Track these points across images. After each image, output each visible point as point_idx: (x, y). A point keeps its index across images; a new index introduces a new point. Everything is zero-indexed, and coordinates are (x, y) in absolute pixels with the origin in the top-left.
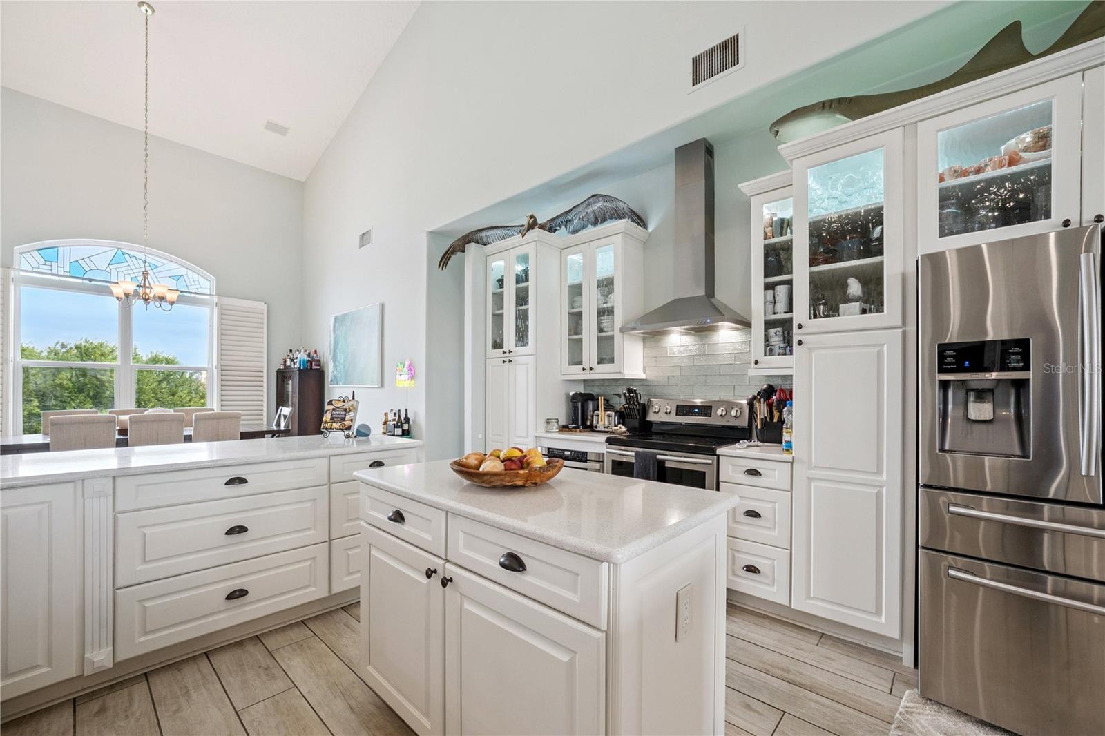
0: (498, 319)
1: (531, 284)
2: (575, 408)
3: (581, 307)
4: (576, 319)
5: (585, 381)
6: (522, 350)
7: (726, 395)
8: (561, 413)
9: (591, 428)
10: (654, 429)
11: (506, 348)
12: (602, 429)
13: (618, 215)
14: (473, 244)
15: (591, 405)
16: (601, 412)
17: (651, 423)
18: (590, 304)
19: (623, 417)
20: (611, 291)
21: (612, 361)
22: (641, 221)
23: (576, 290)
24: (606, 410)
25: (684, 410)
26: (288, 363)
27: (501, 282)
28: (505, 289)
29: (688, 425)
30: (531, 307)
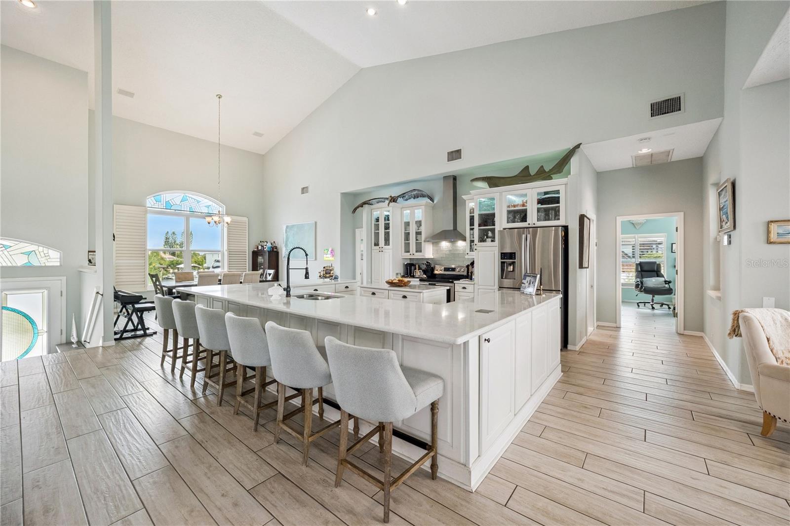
0: (377, 235)
1: (391, 222)
2: (407, 269)
3: (409, 230)
4: (407, 236)
5: (410, 259)
6: (387, 247)
7: (461, 264)
8: (401, 270)
9: (413, 277)
10: (437, 276)
11: (380, 246)
12: (417, 276)
13: (423, 196)
14: (367, 205)
15: (413, 268)
16: (417, 271)
17: (436, 274)
18: (413, 230)
19: (425, 272)
20: (421, 225)
21: (421, 251)
22: (432, 199)
23: (407, 224)
24: (419, 270)
25: (446, 269)
26: (260, 248)
27: (377, 220)
28: (380, 223)
29: (448, 275)
30: (391, 230)
